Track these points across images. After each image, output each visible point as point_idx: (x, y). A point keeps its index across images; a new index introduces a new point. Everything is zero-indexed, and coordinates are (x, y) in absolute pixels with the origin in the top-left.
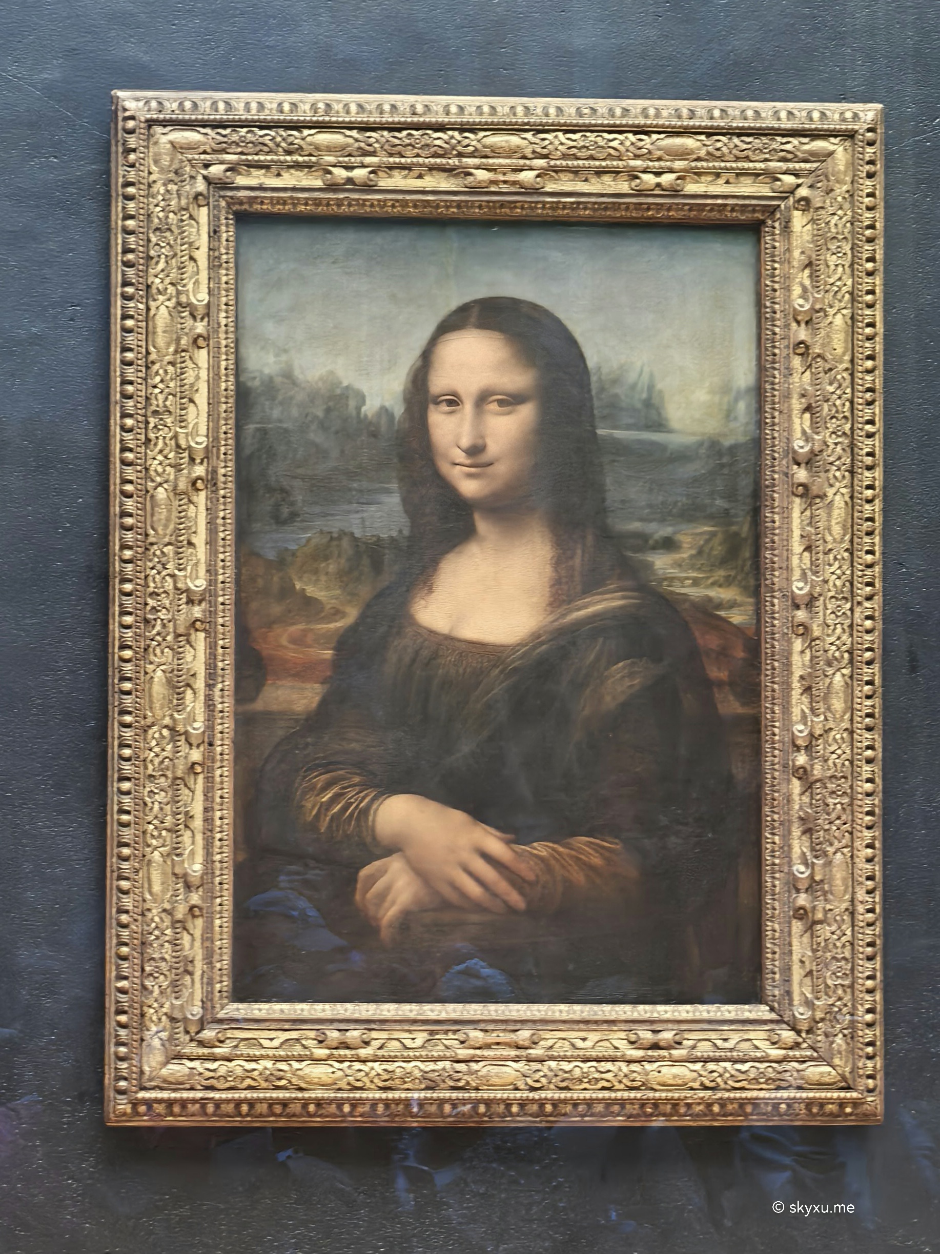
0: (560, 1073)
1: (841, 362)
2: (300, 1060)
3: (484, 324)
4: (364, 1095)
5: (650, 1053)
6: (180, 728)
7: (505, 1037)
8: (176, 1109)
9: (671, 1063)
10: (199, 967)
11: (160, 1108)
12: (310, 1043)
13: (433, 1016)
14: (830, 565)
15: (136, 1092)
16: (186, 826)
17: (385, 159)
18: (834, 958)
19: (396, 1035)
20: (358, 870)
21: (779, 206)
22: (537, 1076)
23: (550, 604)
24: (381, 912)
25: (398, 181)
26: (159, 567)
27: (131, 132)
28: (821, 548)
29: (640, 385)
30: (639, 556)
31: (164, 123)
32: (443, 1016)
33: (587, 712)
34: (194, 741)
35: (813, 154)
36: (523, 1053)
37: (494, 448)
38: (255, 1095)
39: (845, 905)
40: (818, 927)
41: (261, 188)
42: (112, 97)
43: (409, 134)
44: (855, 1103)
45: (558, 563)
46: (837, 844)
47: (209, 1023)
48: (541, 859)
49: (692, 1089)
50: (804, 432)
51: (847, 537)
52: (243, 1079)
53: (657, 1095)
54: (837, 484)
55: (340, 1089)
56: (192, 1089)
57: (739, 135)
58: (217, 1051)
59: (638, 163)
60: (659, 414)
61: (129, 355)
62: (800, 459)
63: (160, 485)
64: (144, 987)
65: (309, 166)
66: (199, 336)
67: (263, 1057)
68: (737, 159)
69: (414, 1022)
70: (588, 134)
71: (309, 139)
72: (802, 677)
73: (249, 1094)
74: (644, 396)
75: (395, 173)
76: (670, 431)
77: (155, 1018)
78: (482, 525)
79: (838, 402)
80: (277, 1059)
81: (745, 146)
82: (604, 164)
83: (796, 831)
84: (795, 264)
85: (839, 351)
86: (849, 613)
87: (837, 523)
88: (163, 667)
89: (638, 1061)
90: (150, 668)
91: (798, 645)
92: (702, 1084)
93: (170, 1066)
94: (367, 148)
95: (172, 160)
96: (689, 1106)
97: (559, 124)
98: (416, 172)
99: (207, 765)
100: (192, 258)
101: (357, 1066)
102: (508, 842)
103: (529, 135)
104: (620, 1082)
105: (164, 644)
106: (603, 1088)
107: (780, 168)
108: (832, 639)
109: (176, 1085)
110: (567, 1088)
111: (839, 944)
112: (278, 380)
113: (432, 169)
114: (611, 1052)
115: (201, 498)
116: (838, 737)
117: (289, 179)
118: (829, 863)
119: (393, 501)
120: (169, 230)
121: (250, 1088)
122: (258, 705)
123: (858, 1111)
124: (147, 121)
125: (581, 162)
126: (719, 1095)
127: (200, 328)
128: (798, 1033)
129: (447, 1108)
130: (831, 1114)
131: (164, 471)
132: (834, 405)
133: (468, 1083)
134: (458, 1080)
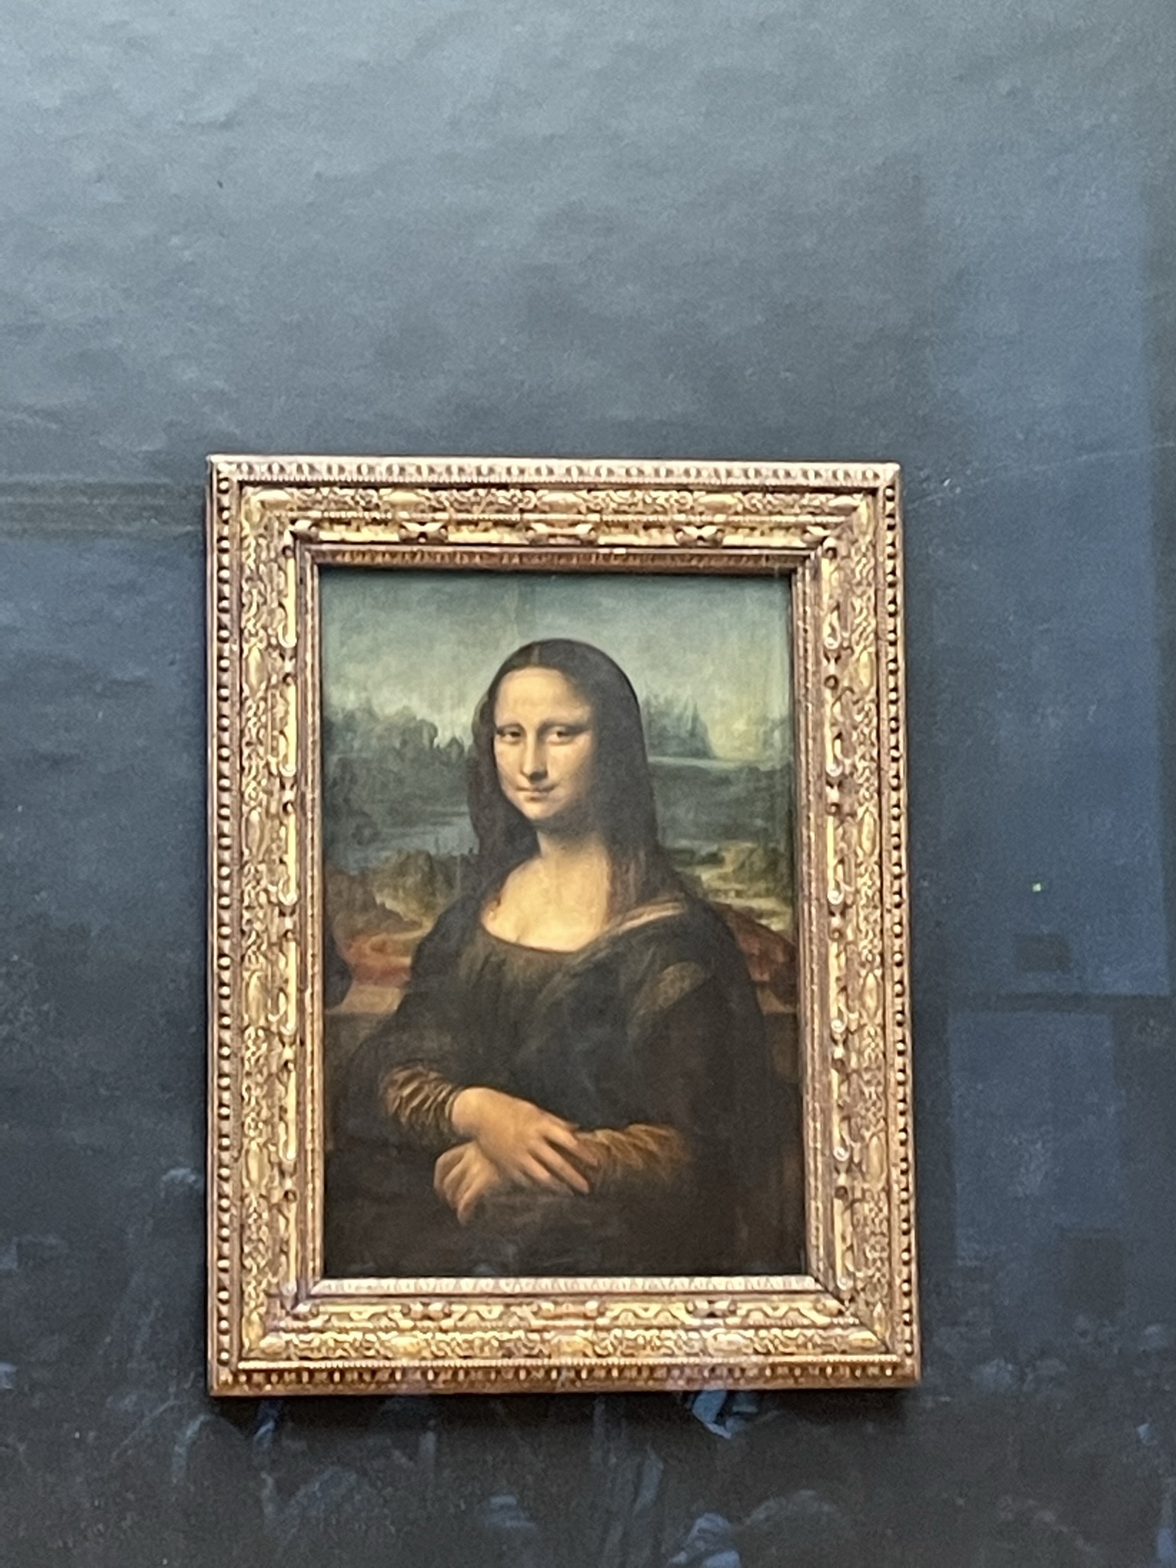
0: (625, 1341)
1: (868, 694)
2: (387, 1330)
3: (544, 663)
4: (446, 1363)
5: (707, 1321)
6: (274, 1029)
7: (572, 1309)
8: (274, 1378)
9: (726, 1330)
10: (293, 1247)
11: (259, 1378)
12: (397, 1316)
13: (508, 1290)
14: (862, 876)
15: (237, 1363)
16: (281, 1119)
17: (454, 515)
18: (873, 1233)
19: (474, 1308)
20: (436, 1158)
21: (808, 557)
22: (603, 1344)
23: (607, 915)
24: (458, 1196)
25: (465, 535)
26: (254, 883)
27: (225, 492)
28: (853, 861)
29: (685, 718)
30: (688, 871)
31: (254, 484)
32: (517, 1290)
33: (641, 1012)
34: (286, 1040)
35: (836, 508)
36: (591, 1323)
37: (553, 775)
38: (347, 1364)
39: (880, 1186)
40: (857, 1205)
41: (343, 542)
42: (206, 463)
43: (476, 493)
44: (895, 1366)
45: (613, 878)
46: (873, 1129)
47: (303, 1298)
48: (602, 1145)
49: (746, 1354)
50: (835, 757)
51: (877, 851)
52: (335, 1350)
53: (714, 1360)
54: (866, 804)
55: (424, 1358)
56: (289, 1359)
57: (772, 493)
58: (311, 1324)
59: (682, 518)
60: (704, 743)
61: (225, 692)
62: (830, 780)
63: (254, 808)
64: (243, 1266)
65: (384, 522)
66: (287, 675)
67: (352, 1329)
68: (771, 513)
69: (491, 1295)
70: (636, 492)
71: (385, 498)
72: (838, 979)
73: (340, 1364)
74: (689, 726)
75: (464, 528)
76: (715, 758)
77: (253, 1295)
78: (544, 844)
79: (866, 730)
80: (365, 1331)
81: (777, 502)
82: (649, 518)
83: (836, 1117)
84: (825, 607)
85: (866, 684)
86: (879, 920)
87: (867, 838)
88: (258, 974)
89: (696, 1329)
90: (246, 975)
91: (834, 948)
92: (754, 1350)
93: (269, 1339)
94: (438, 506)
95: (262, 517)
96: (743, 1370)
97: (611, 484)
98: (482, 526)
99: (299, 1060)
100: (281, 605)
101: (440, 1336)
102: (573, 1132)
103: (582, 493)
104: (680, 1348)
105: (259, 953)
106: (665, 1355)
108: (864, 943)
109: (274, 1356)
110: (632, 1355)
111: (876, 1220)
112: (359, 715)
113: (497, 524)
114: (672, 1321)
115: (291, 821)
116: (872, 1033)
117: (368, 534)
118: (866, 1147)
119: (465, 824)
120: (261, 579)
121: (341, 1358)
122: (343, 1008)
123: (899, 1372)
124: (239, 482)
125: (630, 517)
126: (771, 1360)
127: (289, 666)
128: (842, 1302)
129: (522, 1375)
130: (874, 1377)
131: (257, 796)
132: (862, 733)
133: (541, 1351)
134: (532, 1349)
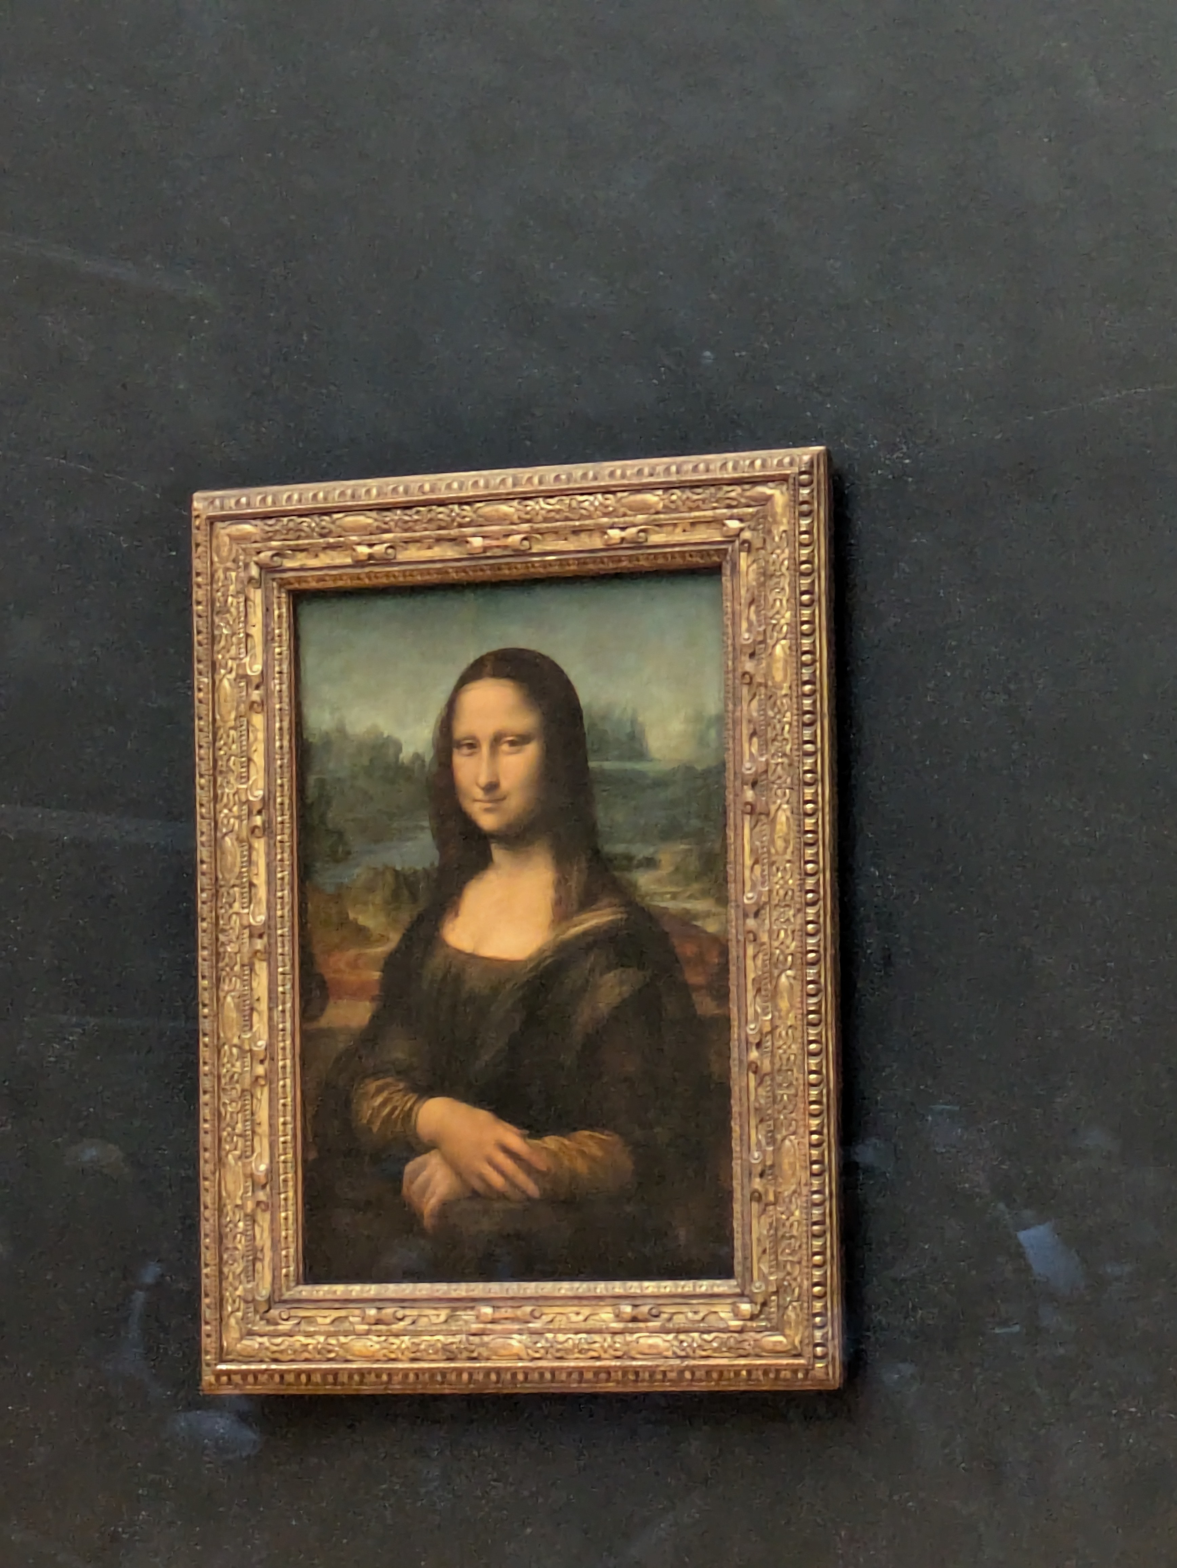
0: (555, 1344)
1: (781, 688)
2: (346, 1334)
3: (496, 674)
4: (398, 1365)
5: (630, 1325)
6: (247, 1047)
7: (511, 1313)
8: (251, 1379)
9: (647, 1334)
10: (268, 1255)
11: (237, 1379)
12: (355, 1320)
13: (454, 1295)
14: (775, 876)
15: (216, 1365)
16: (255, 1132)
17: (399, 535)
18: (783, 1237)
19: (425, 1312)
20: (404, 1165)
22: (536, 1348)
23: (553, 921)
24: (424, 1202)
26: (227, 906)
27: (198, 528)
28: (765, 861)
29: (624, 720)
31: (223, 519)
32: (463, 1294)
34: (258, 1058)
35: (754, 499)
36: (525, 1326)
37: (505, 784)
38: (311, 1366)
39: (793, 1187)
40: (771, 1208)
41: (302, 569)
42: (190, 498)
43: (418, 512)
44: (806, 1370)
45: (558, 885)
46: (784, 1133)
47: (275, 1303)
48: (551, 1151)
49: (664, 1357)
50: (751, 754)
51: (789, 849)
52: (301, 1352)
53: (634, 1363)
54: (779, 801)
55: (378, 1361)
56: (262, 1361)
57: (692, 487)
58: (280, 1327)
59: (606, 520)
60: (641, 745)
61: (201, 723)
62: (746, 780)
63: (226, 834)
64: (222, 1273)
65: (338, 547)
66: (253, 703)
67: (317, 1333)
68: (691, 510)
69: (440, 1300)
70: (564, 498)
71: (338, 523)
72: (754, 980)
73: (306, 1366)
74: (628, 730)
75: (410, 545)
76: (651, 760)
77: (231, 1300)
78: (498, 854)
79: (778, 726)
80: (329, 1335)
81: (696, 497)
82: (577, 523)
83: (753, 1123)
84: (743, 601)
87: (779, 837)
88: (233, 994)
89: (622, 1332)
90: (222, 994)
91: (750, 951)
92: (674, 1353)
93: (245, 1342)
94: (385, 526)
95: (230, 550)
96: (664, 1373)
97: (541, 491)
98: (426, 544)
99: (270, 1079)
100: (248, 636)
101: (392, 1339)
102: (524, 1137)
103: (515, 503)
104: (605, 1352)
105: (232, 974)
106: (592, 1358)
107: (724, 514)
108: (776, 944)
109: (249, 1358)
110: (561, 1358)
111: (788, 1224)
112: (333, 735)
113: (439, 540)
114: (600, 1325)
115: (260, 845)
116: (783, 1033)
117: (325, 559)
118: (777, 1151)
120: (228, 611)
121: (306, 1360)
122: (323, 1022)
123: (810, 1375)
124: (209, 518)
125: (558, 524)
126: (690, 1363)
127: (256, 695)
128: (756, 1305)
129: (465, 1376)
130: (785, 1380)
131: (228, 822)
132: (774, 728)
133: (479, 1354)
134: (472, 1351)
